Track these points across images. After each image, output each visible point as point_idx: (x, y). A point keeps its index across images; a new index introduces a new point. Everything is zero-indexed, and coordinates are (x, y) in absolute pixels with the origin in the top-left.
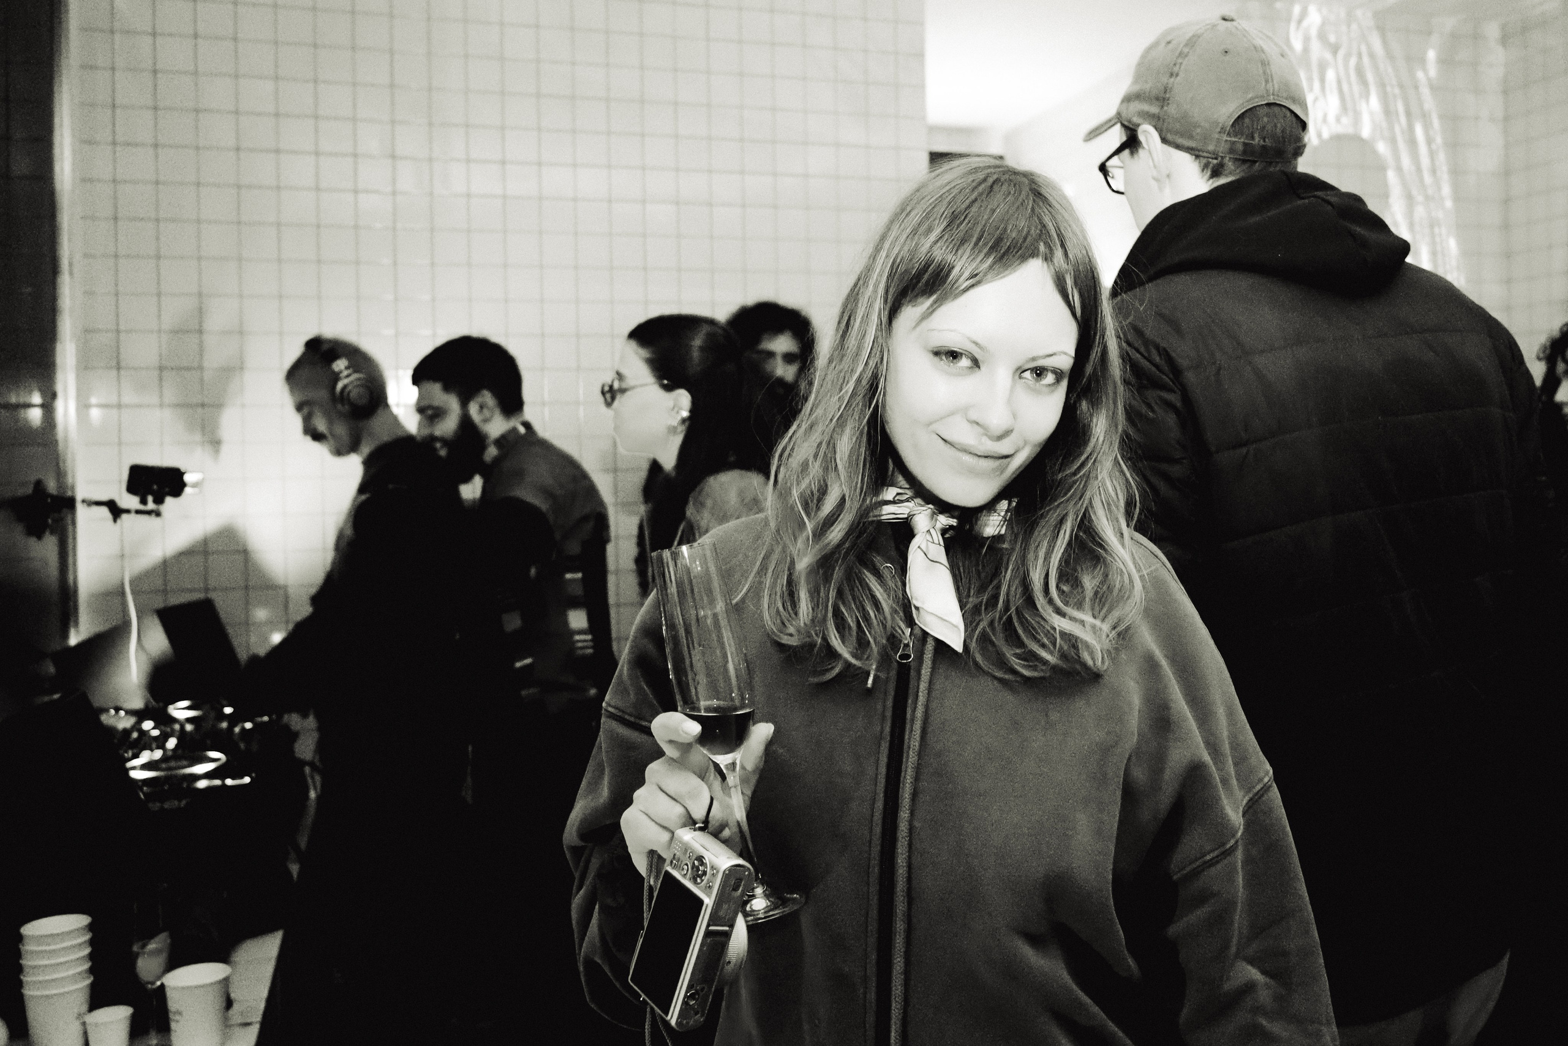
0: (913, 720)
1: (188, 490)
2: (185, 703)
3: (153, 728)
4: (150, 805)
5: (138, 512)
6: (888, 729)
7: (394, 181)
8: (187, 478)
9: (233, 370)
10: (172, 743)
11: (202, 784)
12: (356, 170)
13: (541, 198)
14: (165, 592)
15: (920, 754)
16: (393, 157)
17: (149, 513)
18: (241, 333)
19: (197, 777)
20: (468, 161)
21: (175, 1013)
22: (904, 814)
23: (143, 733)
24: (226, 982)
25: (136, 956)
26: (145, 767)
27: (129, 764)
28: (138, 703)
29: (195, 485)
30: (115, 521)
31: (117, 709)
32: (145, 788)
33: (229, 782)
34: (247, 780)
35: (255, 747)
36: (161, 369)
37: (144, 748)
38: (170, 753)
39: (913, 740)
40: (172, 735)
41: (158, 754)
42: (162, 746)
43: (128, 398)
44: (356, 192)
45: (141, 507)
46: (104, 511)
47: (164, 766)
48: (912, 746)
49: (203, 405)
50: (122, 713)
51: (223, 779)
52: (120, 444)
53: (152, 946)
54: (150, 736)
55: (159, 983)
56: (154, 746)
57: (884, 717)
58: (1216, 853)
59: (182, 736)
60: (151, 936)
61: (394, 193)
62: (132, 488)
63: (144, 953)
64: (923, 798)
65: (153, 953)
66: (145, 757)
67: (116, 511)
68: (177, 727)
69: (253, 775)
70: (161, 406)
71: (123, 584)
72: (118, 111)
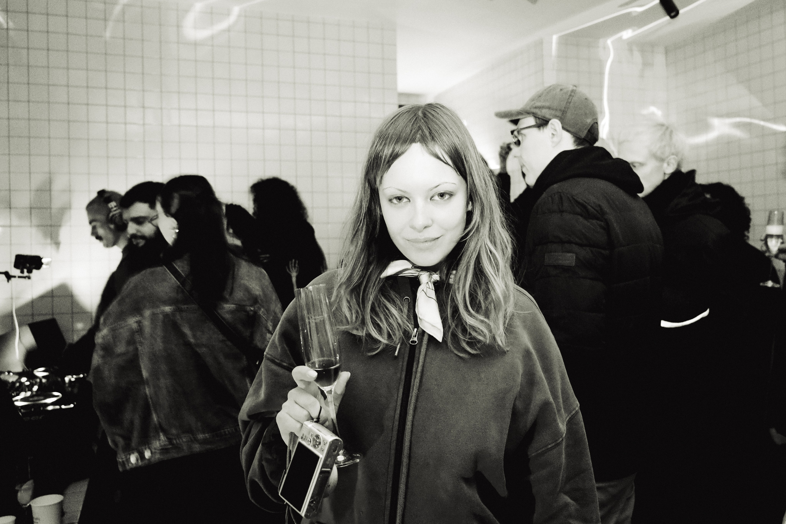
0: (416, 372)
1: (44, 266)
2: (42, 369)
3: (27, 381)
4: (24, 418)
5: (19, 277)
6: (403, 376)
7: (144, 118)
8: (43, 261)
9: (65, 209)
10: (35, 388)
11: (50, 408)
12: (125, 114)
13: (214, 127)
14: (33, 315)
15: (419, 389)
16: (144, 107)
17: (25, 277)
18: (70, 191)
19: (47, 405)
20: (179, 109)
21: (37, 519)
22: (410, 418)
23: (21, 384)
24: (61, 504)
25: (17, 492)
26: (23, 400)
27: (14, 399)
28: (19, 369)
29: (47, 264)
30: (8, 281)
31: (9, 372)
32: (22, 410)
33: (63, 407)
34: (72, 406)
35: (76, 390)
36: (31, 208)
37: (22, 391)
38: (34, 393)
39: (416, 382)
40: (35, 384)
41: (29, 394)
42: (30, 390)
43: (15, 222)
44: (125, 124)
45: (21, 275)
46: (3, 277)
47: (31, 399)
48: (415, 385)
49: (51, 226)
50: (11, 374)
51: (60, 406)
52: (11, 244)
53: (25, 487)
54: (25, 385)
55: (28, 505)
56: (27, 389)
57: (402, 370)
58: (553, 444)
59: (41, 384)
60: (24, 482)
61: (144, 124)
62: (16, 266)
63: (21, 490)
64: (419, 410)
65: (25, 490)
66: (23, 395)
67: (9, 276)
68: (38, 380)
69: (75, 403)
70: (31, 226)
71: (12, 312)
72: (10, 85)
